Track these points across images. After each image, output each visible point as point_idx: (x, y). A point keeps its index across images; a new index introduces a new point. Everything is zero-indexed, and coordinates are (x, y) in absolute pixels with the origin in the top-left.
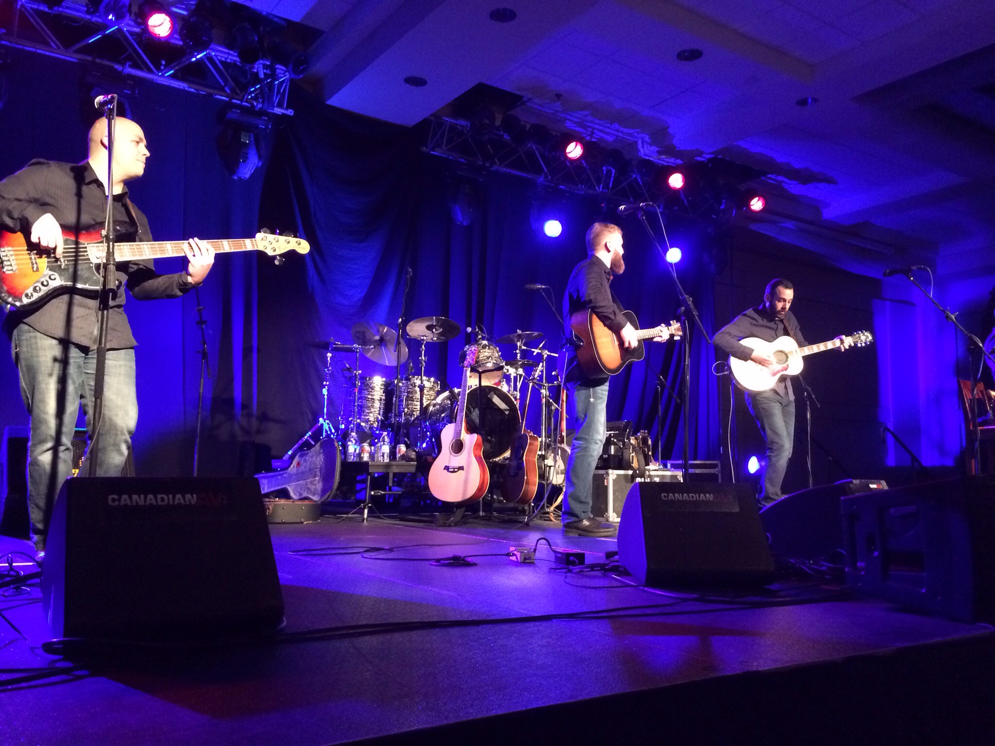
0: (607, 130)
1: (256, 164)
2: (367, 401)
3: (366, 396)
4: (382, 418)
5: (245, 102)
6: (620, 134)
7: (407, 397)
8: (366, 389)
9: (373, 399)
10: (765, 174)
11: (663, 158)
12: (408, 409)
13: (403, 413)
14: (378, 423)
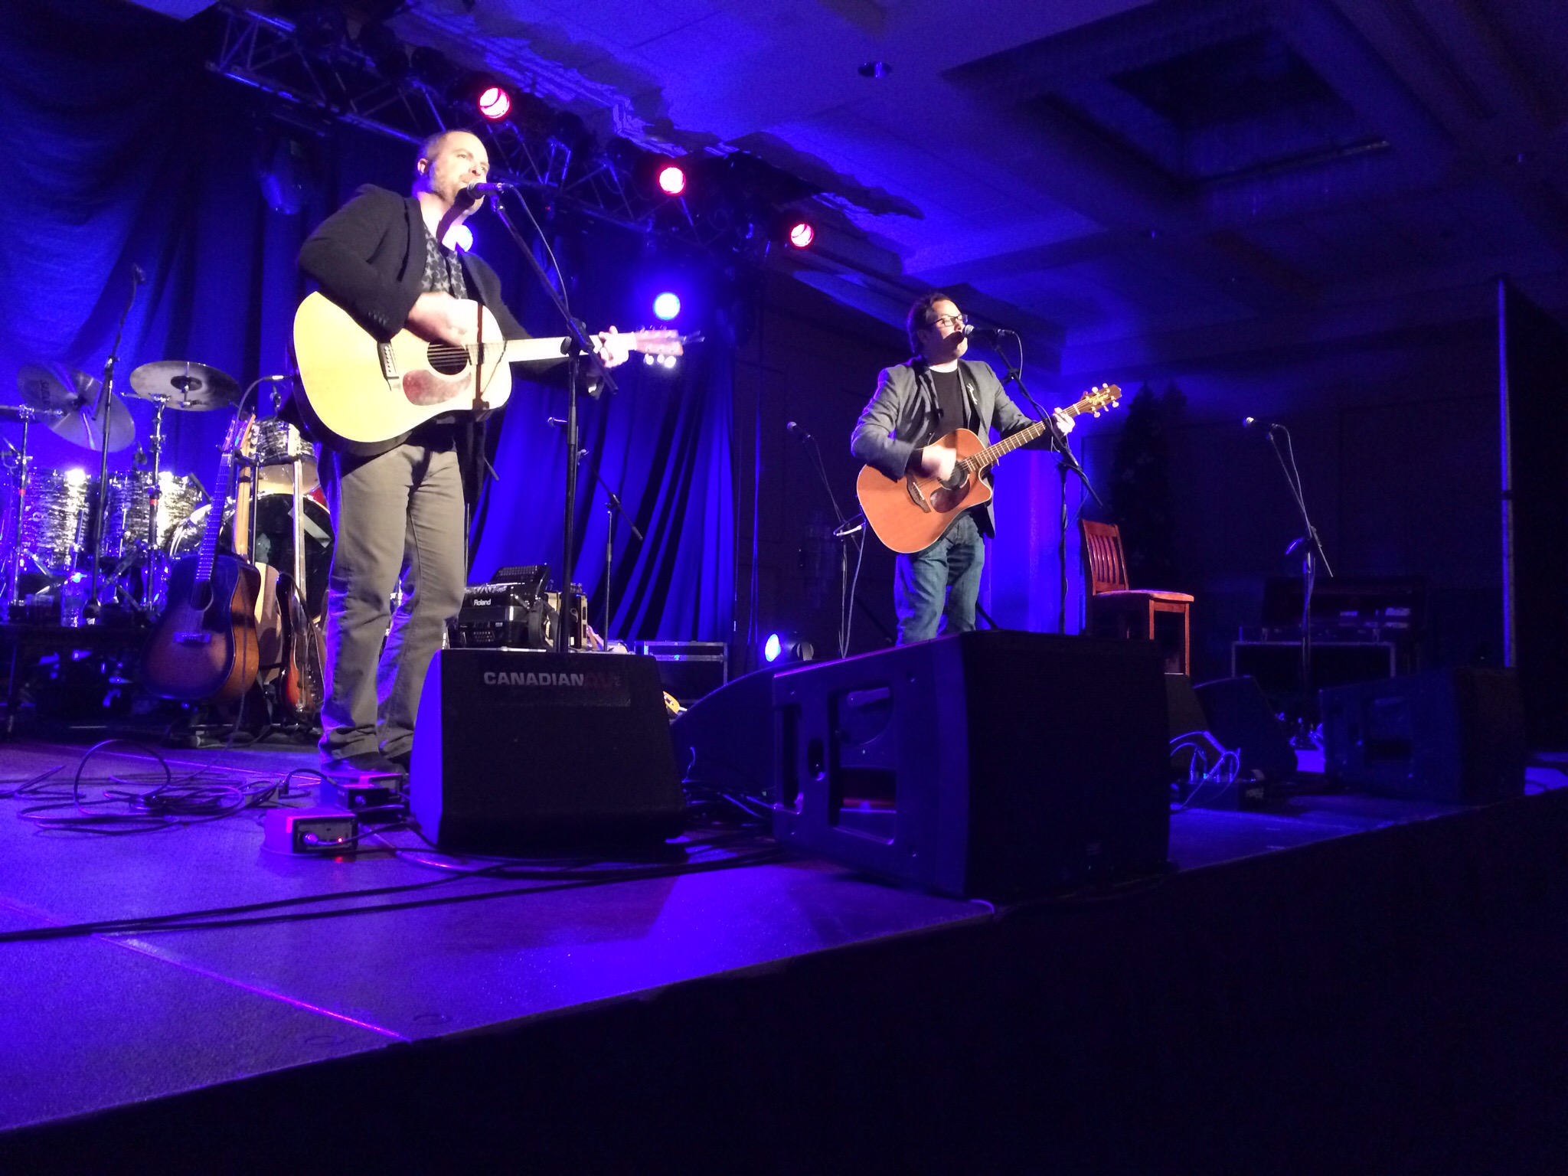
0: (558, 79)
2: (50, 514)
3: (49, 505)
4: (80, 549)
6: (582, 91)
7: (131, 509)
8: (48, 492)
9: (63, 512)
10: (818, 190)
11: (655, 142)
12: (133, 532)
13: (122, 540)
14: (73, 557)
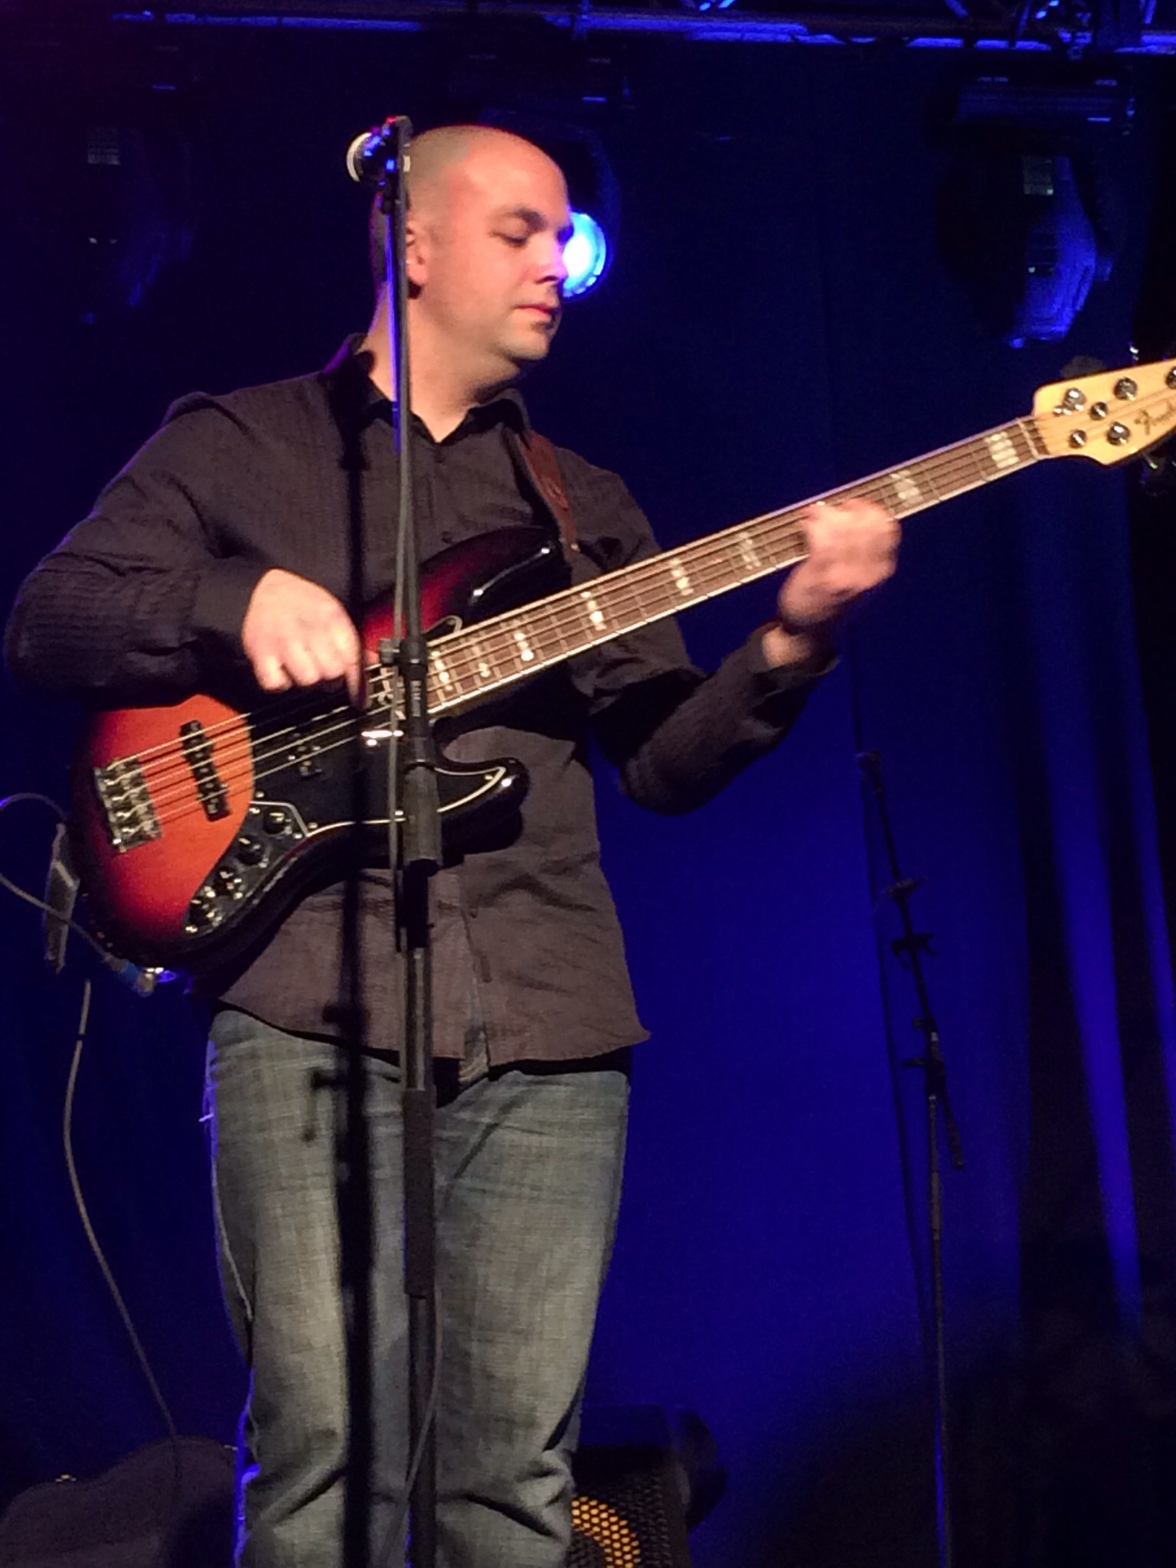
1: (1092, 272)
5: (1026, 37)
